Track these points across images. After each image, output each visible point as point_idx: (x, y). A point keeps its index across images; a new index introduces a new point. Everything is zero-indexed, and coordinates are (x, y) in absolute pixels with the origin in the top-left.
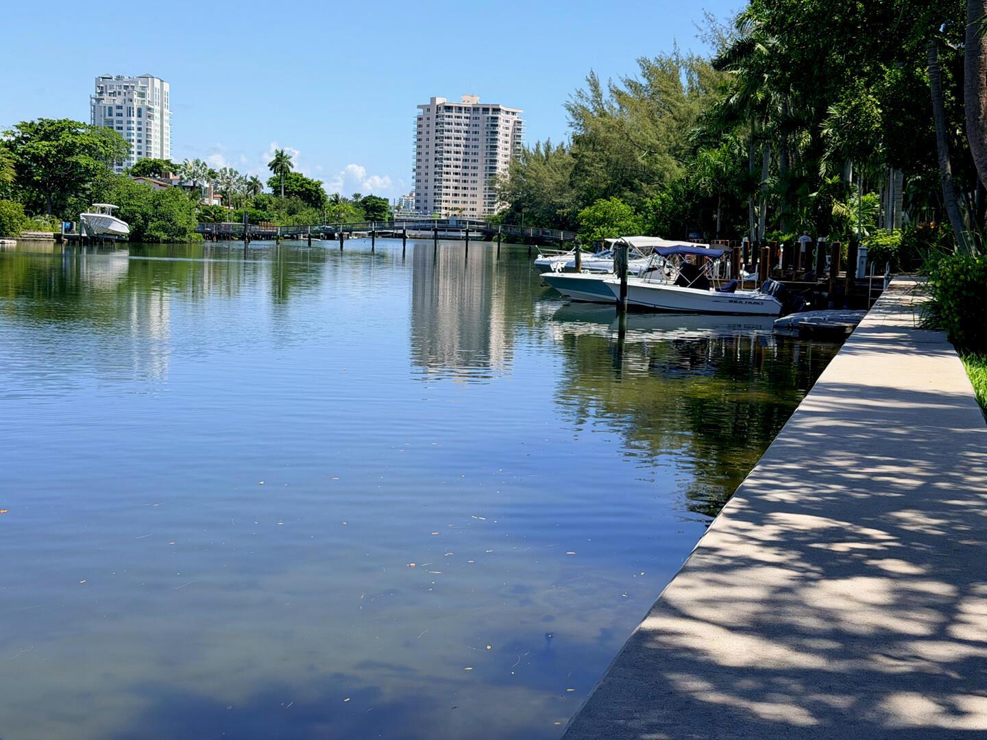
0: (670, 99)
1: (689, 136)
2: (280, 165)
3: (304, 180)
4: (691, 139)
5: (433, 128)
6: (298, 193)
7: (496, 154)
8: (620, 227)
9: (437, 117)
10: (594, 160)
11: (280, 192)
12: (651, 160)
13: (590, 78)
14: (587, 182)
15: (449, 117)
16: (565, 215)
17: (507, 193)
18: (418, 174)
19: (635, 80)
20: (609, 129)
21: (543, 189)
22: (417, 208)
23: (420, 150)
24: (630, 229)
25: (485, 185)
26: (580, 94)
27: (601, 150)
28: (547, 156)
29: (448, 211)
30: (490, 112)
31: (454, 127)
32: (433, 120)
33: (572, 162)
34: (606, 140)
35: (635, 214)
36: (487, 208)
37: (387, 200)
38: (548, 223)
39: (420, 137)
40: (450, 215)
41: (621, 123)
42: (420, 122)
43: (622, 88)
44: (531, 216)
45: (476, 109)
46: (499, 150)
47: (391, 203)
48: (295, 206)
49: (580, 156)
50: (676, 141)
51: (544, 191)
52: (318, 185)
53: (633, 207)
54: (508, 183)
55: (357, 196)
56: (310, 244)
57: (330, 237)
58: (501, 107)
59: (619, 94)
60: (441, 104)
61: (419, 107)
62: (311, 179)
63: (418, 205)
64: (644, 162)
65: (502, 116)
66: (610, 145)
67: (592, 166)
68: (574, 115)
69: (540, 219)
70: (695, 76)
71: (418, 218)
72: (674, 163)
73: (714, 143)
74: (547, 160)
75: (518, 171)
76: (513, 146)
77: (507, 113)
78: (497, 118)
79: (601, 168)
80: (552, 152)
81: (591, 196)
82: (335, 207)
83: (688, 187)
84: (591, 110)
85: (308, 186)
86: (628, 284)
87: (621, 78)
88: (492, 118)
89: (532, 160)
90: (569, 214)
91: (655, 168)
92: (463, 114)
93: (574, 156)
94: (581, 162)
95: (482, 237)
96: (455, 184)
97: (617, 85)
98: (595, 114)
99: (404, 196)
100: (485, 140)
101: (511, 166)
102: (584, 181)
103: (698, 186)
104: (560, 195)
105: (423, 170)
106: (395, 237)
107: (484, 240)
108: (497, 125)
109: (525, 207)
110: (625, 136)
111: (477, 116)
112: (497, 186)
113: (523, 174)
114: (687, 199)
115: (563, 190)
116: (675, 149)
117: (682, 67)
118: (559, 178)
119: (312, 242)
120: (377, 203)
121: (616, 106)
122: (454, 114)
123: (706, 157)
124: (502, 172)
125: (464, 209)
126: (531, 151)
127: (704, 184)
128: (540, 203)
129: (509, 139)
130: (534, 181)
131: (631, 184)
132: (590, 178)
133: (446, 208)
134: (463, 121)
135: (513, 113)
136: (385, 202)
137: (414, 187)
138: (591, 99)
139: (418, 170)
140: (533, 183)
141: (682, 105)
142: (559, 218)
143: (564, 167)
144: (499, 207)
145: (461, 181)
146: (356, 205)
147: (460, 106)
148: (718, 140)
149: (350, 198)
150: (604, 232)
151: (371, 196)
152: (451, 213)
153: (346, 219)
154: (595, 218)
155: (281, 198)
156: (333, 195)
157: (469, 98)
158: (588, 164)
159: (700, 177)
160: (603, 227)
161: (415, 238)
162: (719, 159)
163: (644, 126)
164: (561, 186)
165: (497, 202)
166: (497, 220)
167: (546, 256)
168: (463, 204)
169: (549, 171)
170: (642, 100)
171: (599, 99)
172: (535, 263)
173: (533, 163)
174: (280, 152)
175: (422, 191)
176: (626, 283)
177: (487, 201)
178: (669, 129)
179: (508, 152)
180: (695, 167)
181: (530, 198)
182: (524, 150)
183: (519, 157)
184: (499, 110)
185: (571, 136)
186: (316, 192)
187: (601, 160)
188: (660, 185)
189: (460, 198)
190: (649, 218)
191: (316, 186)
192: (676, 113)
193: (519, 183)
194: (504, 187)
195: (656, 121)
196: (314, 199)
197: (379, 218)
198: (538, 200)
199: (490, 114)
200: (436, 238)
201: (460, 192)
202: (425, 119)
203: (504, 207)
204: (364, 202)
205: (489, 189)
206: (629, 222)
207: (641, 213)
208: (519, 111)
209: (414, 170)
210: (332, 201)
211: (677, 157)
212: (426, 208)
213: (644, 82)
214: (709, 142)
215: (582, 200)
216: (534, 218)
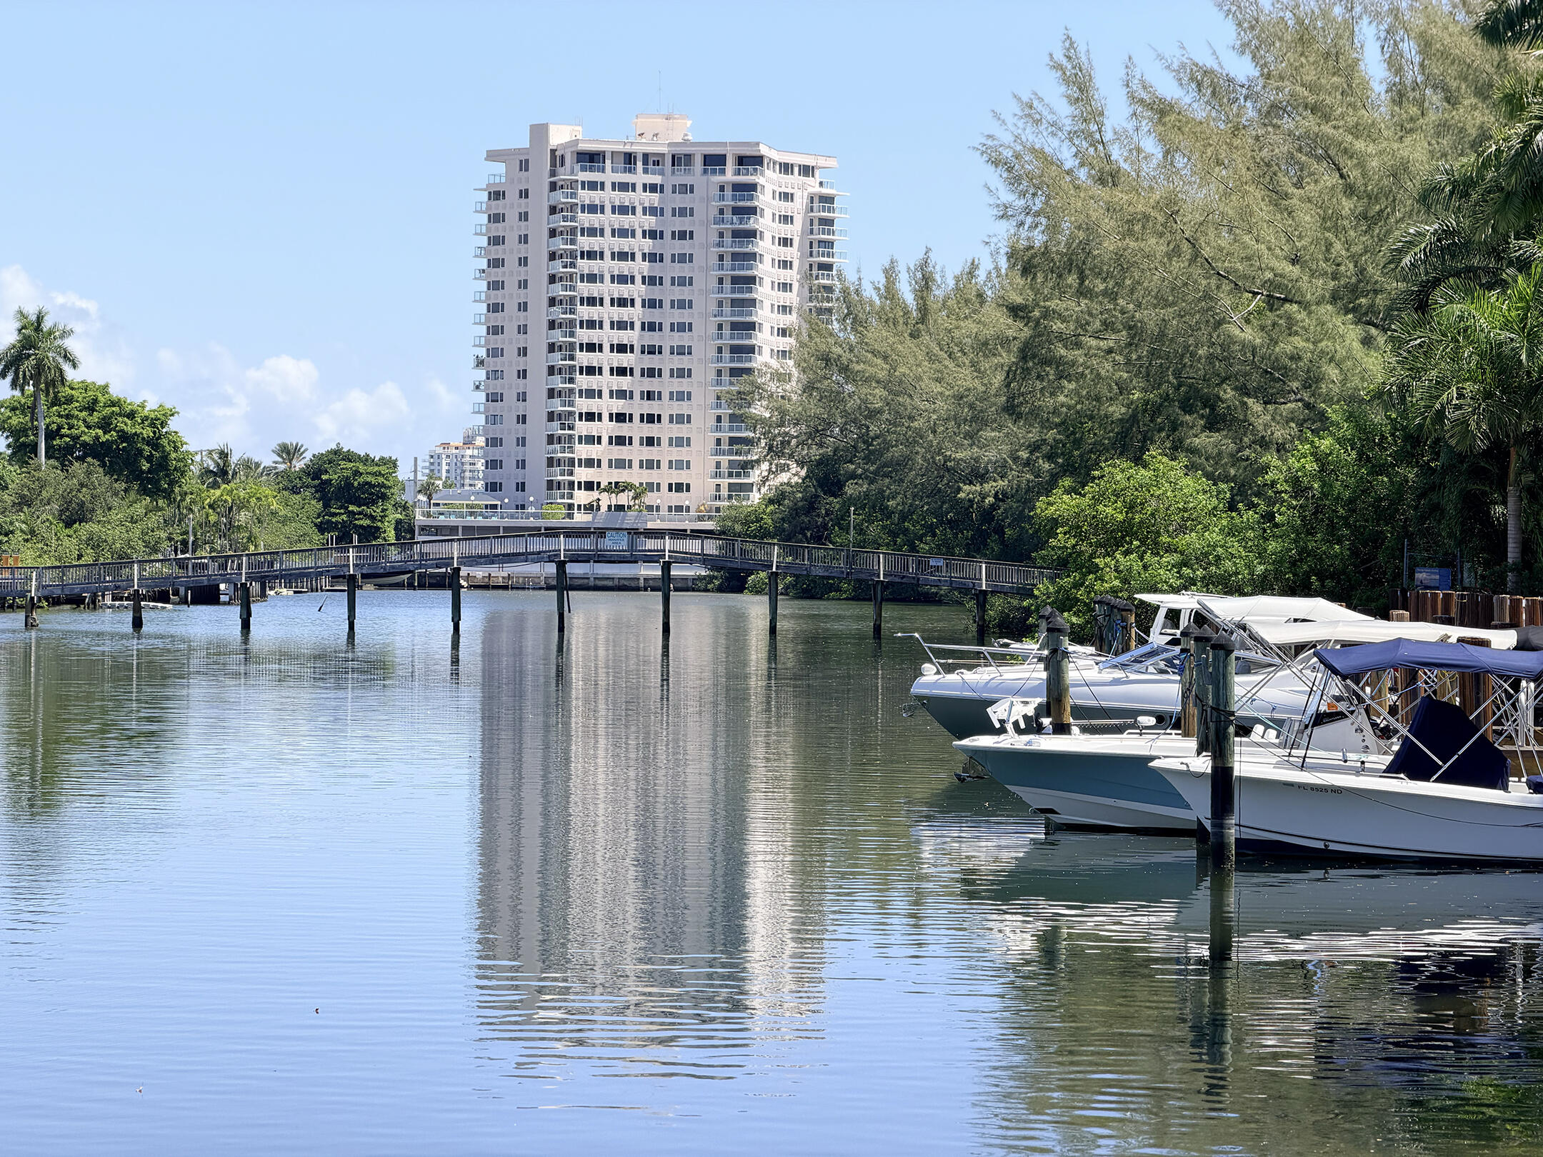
0: (1331, 131)
1: (1401, 252)
2: (32, 361)
3: (113, 404)
4: (1407, 260)
5: (540, 223)
6: (96, 451)
7: (753, 302)
8: (1182, 553)
9: (553, 187)
10: (1083, 326)
11: (34, 448)
12: (1274, 325)
13: (1064, 61)
14: (1062, 398)
15: (593, 186)
16: (990, 500)
17: (793, 432)
18: (494, 375)
19: (1210, 63)
20: (1132, 224)
21: (912, 418)
22: (493, 487)
23: (498, 297)
24: (1218, 558)
25: (719, 406)
26: (1030, 113)
27: (1105, 293)
28: (924, 310)
29: (595, 494)
30: (730, 166)
31: (608, 220)
32: (541, 199)
33: (1010, 333)
34: (1122, 263)
35: (1232, 507)
36: (725, 482)
37: (393, 464)
38: (931, 529)
39: (497, 252)
40: (604, 508)
41: (1171, 208)
42: (498, 207)
43: (1169, 89)
44: (875, 506)
45: (680, 160)
46: (764, 292)
47: (403, 473)
48: (84, 495)
49: (1037, 313)
50: (1354, 258)
51: (916, 424)
52: (158, 421)
53: (1223, 486)
54: (794, 397)
55: (288, 452)
56: (137, 623)
57: (206, 596)
58: (764, 150)
59: (1162, 110)
60: (565, 146)
61: (493, 156)
62: (138, 401)
63: (496, 475)
64: (1249, 334)
65: (768, 180)
66: (1136, 275)
67: (1078, 345)
68: (1014, 181)
69: (904, 517)
70: (1409, 48)
71: (494, 521)
72: (1352, 334)
73: (1486, 270)
74: (923, 320)
75: (826, 359)
76: (808, 276)
77: (786, 168)
78: (752, 187)
79: (1110, 351)
80: (938, 293)
81: (1077, 443)
82: (218, 492)
83: (1404, 414)
84: (1070, 163)
85: (129, 427)
86: (1236, 773)
87: (1160, 57)
88: (737, 187)
89: (874, 321)
90: (1001, 497)
91: (1289, 349)
92: (640, 177)
93: (1016, 311)
94: (1041, 333)
95: (710, 579)
96: (618, 406)
97: (1149, 78)
98: (1082, 174)
99: (446, 445)
100: (714, 260)
101: (802, 345)
102: (1052, 394)
103: (1440, 415)
104: (968, 435)
105: (510, 363)
106: (422, 586)
107: (720, 589)
108: (753, 211)
109: (853, 476)
110: (1185, 246)
111: (687, 180)
112: (760, 410)
113: (844, 369)
114: (1406, 456)
115: (979, 420)
116: (1354, 291)
117: (1366, 20)
118: (965, 378)
119: (144, 615)
120: (357, 473)
121: (1151, 146)
122: (609, 175)
123: (1461, 318)
124: (774, 363)
125: (651, 487)
126: (869, 292)
127: (1458, 407)
128: (902, 464)
129: (792, 253)
130: (879, 392)
131: (1211, 402)
132: (1072, 386)
133: (589, 486)
134: (640, 198)
135: (807, 171)
136: (383, 469)
137: (481, 420)
138: (1068, 124)
139: (493, 363)
140: (877, 396)
141: (1371, 149)
142: (969, 515)
143: (984, 347)
144: (765, 480)
145: (637, 396)
146: (289, 482)
147: (628, 149)
148: (1499, 259)
149: (268, 459)
150: (1130, 569)
151: (336, 452)
152: (606, 500)
153: (256, 530)
154: (1098, 525)
155: (38, 469)
156: (210, 452)
157: (659, 125)
158: (1061, 337)
159: (1442, 384)
160: (1126, 553)
161: (486, 587)
162: (1506, 326)
163: (1245, 213)
164: (971, 406)
165: (758, 462)
166: (759, 520)
167: (949, 669)
168: (645, 472)
169: (931, 357)
170: (1236, 130)
171: (1094, 128)
172: (915, 690)
173: (877, 333)
174: (34, 318)
175: (509, 431)
176: (1231, 769)
177: (724, 459)
178: (1330, 221)
179: (792, 298)
180: (1427, 350)
181: (869, 448)
182: (845, 291)
183: (830, 311)
184: (757, 160)
185: (1003, 251)
186: (154, 443)
187: (1107, 325)
188: (1308, 406)
189: (636, 453)
190: (1278, 518)
191: (153, 425)
192: (1354, 175)
193: (835, 398)
194: (783, 413)
195: (1287, 196)
196: (145, 466)
197: (366, 522)
198: (897, 452)
199: (730, 174)
200: (563, 585)
201: (637, 430)
202: (512, 195)
203: (784, 477)
204: (316, 471)
205: (733, 418)
206: (1214, 536)
207: (1251, 506)
208: (821, 162)
209: (480, 363)
210: (208, 472)
211: (1364, 317)
212: (521, 487)
213: (1242, 69)
214: (1469, 269)
215: (1050, 457)
216: (888, 514)
